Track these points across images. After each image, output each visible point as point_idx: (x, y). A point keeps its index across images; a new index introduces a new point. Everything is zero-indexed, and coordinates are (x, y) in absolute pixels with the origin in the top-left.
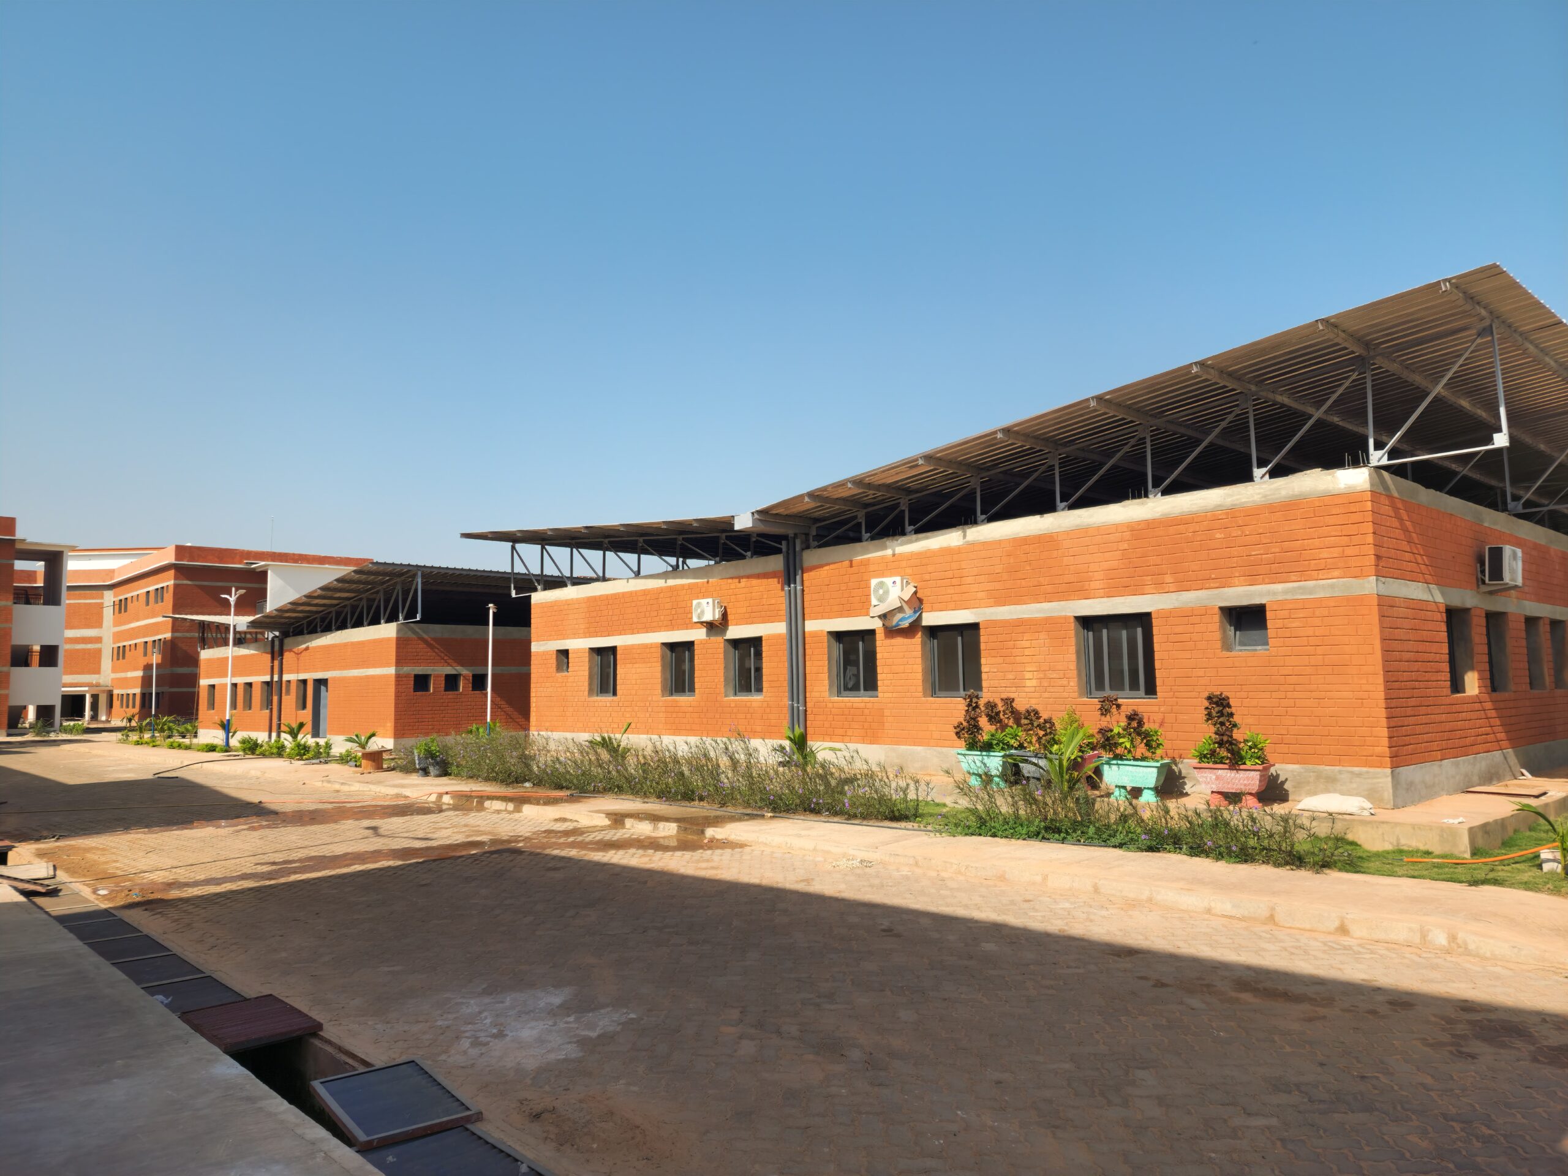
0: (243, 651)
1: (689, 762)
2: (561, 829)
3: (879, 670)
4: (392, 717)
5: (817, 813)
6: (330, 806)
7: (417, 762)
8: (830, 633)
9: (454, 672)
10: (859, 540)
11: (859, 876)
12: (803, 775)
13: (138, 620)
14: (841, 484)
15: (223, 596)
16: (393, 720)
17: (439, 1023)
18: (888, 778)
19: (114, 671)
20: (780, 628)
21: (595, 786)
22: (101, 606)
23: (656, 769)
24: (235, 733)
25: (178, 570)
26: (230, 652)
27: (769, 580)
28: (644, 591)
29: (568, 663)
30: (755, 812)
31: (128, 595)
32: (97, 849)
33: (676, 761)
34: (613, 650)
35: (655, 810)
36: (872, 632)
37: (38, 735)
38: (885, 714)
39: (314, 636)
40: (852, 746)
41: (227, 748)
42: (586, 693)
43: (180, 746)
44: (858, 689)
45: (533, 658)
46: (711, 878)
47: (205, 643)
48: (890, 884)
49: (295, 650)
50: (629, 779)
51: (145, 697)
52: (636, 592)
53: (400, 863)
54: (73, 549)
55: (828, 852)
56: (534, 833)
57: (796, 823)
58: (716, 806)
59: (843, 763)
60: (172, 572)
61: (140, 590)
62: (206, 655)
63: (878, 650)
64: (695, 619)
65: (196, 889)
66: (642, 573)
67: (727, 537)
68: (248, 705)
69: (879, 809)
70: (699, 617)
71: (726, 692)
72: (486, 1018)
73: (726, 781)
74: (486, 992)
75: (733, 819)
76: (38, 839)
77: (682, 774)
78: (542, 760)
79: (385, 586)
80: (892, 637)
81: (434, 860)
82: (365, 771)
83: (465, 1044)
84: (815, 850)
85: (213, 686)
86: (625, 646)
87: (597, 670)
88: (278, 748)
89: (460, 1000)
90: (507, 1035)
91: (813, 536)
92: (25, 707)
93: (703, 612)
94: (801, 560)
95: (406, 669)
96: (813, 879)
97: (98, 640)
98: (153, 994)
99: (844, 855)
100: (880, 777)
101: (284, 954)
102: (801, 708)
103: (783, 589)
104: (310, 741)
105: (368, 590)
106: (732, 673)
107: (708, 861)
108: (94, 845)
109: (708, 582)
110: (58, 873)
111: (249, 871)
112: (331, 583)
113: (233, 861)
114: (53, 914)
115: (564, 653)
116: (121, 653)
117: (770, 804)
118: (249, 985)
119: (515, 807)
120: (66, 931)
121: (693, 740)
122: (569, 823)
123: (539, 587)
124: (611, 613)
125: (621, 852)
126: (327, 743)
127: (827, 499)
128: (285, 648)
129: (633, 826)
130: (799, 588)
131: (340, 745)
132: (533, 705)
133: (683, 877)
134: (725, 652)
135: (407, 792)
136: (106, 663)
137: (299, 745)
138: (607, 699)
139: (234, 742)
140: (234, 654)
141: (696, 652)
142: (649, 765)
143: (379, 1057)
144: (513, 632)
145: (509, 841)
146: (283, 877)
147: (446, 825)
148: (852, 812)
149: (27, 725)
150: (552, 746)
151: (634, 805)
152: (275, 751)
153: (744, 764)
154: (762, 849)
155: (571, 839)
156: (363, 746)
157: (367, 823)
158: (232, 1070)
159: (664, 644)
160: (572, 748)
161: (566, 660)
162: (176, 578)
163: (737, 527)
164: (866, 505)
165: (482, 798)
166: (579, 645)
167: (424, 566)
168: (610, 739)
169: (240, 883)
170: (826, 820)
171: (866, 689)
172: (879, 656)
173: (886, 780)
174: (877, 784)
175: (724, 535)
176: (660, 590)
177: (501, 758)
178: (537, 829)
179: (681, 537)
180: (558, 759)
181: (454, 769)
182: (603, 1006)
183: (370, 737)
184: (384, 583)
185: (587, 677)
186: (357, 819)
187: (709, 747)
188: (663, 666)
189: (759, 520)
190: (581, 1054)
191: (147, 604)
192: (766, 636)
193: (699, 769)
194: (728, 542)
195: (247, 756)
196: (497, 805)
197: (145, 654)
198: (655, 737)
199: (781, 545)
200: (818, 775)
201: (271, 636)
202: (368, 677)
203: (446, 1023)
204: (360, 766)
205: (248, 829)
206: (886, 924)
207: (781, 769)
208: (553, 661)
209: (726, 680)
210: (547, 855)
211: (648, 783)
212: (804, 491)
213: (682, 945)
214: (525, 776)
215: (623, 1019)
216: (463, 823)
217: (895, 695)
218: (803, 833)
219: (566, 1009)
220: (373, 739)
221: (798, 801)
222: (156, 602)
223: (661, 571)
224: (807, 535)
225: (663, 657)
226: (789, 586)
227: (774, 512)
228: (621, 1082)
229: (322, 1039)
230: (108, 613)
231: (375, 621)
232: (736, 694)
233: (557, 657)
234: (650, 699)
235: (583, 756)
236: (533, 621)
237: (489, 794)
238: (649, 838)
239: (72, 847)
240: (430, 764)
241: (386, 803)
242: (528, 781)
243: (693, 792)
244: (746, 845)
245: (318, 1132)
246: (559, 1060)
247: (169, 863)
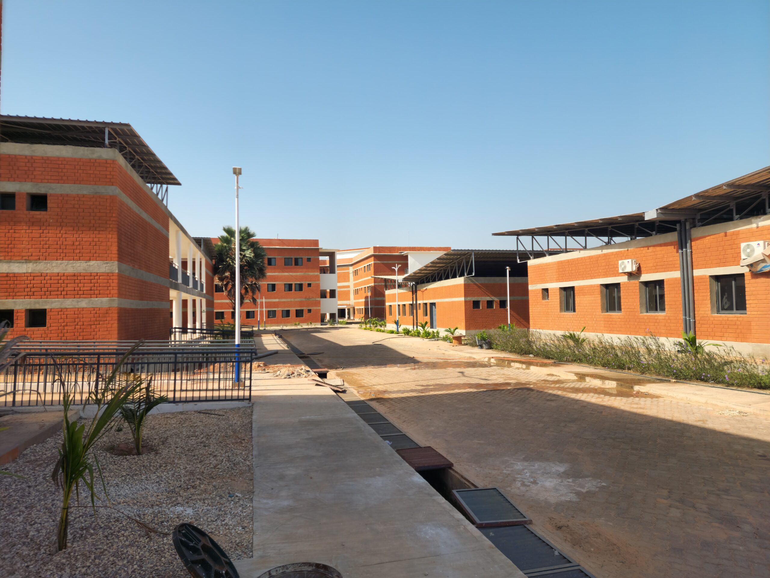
0: (401, 291)
1: (620, 349)
2: (551, 380)
3: (747, 298)
4: (464, 320)
5: (705, 381)
6: (442, 361)
7: (477, 342)
8: (711, 277)
9: (491, 300)
10: (731, 219)
11: (739, 421)
12: (695, 359)
13: (362, 278)
14: (719, 187)
15: (393, 268)
16: (464, 322)
17: (505, 472)
18: (756, 363)
19: (355, 299)
20: (677, 274)
21: (567, 358)
22: (348, 273)
23: (601, 352)
24: (400, 326)
25: (376, 257)
26: (396, 291)
27: (668, 247)
28: (589, 257)
29: (548, 295)
30: (664, 379)
31: (358, 268)
32: (357, 374)
33: (613, 348)
34: (573, 288)
35: (602, 373)
36: (742, 275)
37: (331, 325)
38: (752, 324)
39: (429, 284)
40: (729, 343)
41: (398, 332)
42: (559, 310)
43: (380, 331)
44: (732, 309)
45: (530, 293)
46: (641, 413)
47: (387, 287)
48: (761, 428)
49: (422, 290)
50: (586, 356)
51: (366, 310)
52: (585, 257)
53: (475, 390)
54: (339, 251)
55: (716, 405)
56: (538, 381)
57: (692, 387)
58: (639, 373)
59: (723, 353)
60: (373, 258)
61: (361, 266)
62: (387, 292)
63: (746, 285)
64: (620, 271)
65: (394, 394)
66: (588, 247)
67: (639, 224)
68: (404, 314)
69: (750, 381)
70: (623, 270)
71: (641, 310)
72: (527, 473)
73: (644, 360)
74: (525, 460)
75: (650, 381)
76: (336, 368)
77: (617, 355)
78: (538, 343)
79: (458, 260)
80: (757, 278)
81: (491, 391)
82: (454, 345)
83: (519, 484)
84: (706, 403)
85: (391, 306)
86: (579, 286)
87: (564, 299)
88: (418, 333)
89: (513, 462)
90: (538, 483)
91: (698, 220)
92: (326, 314)
93: (625, 267)
94: (690, 235)
95: (469, 299)
96: (707, 420)
97: (348, 287)
98: (385, 440)
99: (727, 408)
100: (750, 363)
101: (432, 428)
102: (691, 320)
103: (677, 252)
104: (431, 330)
105: (450, 263)
106: (644, 300)
107: (637, 404)
108: (355, 372)
109: (628, 250)
110: (345, 383)
111: (414, 389)
112: (435, 260)
113: (407, 383)
114: (346, 400)
115: (546, 290)
116: (356, 292)
117: (674, 375)
118: (422, 441)
119: (526, 367)
120: (351, 409)
121: (623, 337)
122: (555, 377)
123: (531, 257)
124: (570, 269)
125: (585, 395)
126: (437, 332)
127: (708, 197)
128: (417, 289)
129: (590, 381)
130: (689, 251)
131: (443, 333)
132: (531, 316)
133: (624, 411)
134: (640, 288)
135: (474, 356)
136: (352, 296)
137: (426, 332)
138: (570, 314)
139: (400, 330)
140: (398, 292)
141: (621, 289)
142: (597, 349)
143: (480, 484)
144: (519, 280)
145: (525, 384)
146: (427, 392)
147: (494, 373)
148: (730, 383)
149: (327, 321)
150: (543, 337)
151: (589, 370)
152: (416, 334)
153: (656, 352)
154: (671, 400)
155: (557, 386)
156: (453, 334)
157: (459, 370)
158: (419, 479)
159: (602, 285)
160: (553, 339)
161: (547, 294)
162: (374, 261)
163: (646, 218)
164: (737, 198)
165: (510, 361)
166: (554, 286)
167: (475, 250)
168: (574, 334)
169: (411, 393)
170: (712, 386)
171: (737, 309)
172: (747, 289)
173: (755, 365)
174: (748, 367)
175: (637, 224)
176: (599, 256)
177: (518, 342)
178: (539, 379)
179: (610, 226)
180: (546, 344)
181: (494, 346)
182: (587, 477)
183: (455, 329)
184: (457, 259)
185: (559, 302)
186: (454, 368)
187: (633, 341)
188: (602, 297)
189: (661, 213)
190: (578, 500)
191: (365, 271)
192: (667, 279)
193: (627, 353)
194: (640, 227)
195: (406, 336)
196: (518, 365)
197: (365, 292)
198: (600, 335)
199: (676, 226)
200: (705, 359)
201: (412, 284)
202: (453, 302)
203: (508, 472)
204: (452, 342)
205: (410, 369)
206: (761, 452)
207: (680, 355)
208: (540, 295)
209: (641, 304)
210: (546, 393)
211: (597, 359)
212: (692, 193)
213: (628, 449)
214: (530, 351)
215: (599, 485)
216: (502, 373)
217: (759, 313)
218: (697, 392)
219: (566, 475)
220: (457, 330)
221: (692, 374)
222: (368, 271)
223: (599, 246)
224: (694, 219)
225: (601, 292)
226: (682, 250)
227: (671, 208)
228: (602, 519)
229: (453, 470)
230: (351, 276)
231: (454, 276)
232: (647, 312)
233: (542, 292)
234: (595, 314)
235: (560, 343)
236: (529, 274)
237: (513, 359)
238: (600, 388)
239: (348, 373)
240: (483, 343)
241: (466, 361)
242: (532, 354)
243: (624, 365)
244: (660, 397)
245: (460, 516)
246: (567, 501)
247: (382, 382)
